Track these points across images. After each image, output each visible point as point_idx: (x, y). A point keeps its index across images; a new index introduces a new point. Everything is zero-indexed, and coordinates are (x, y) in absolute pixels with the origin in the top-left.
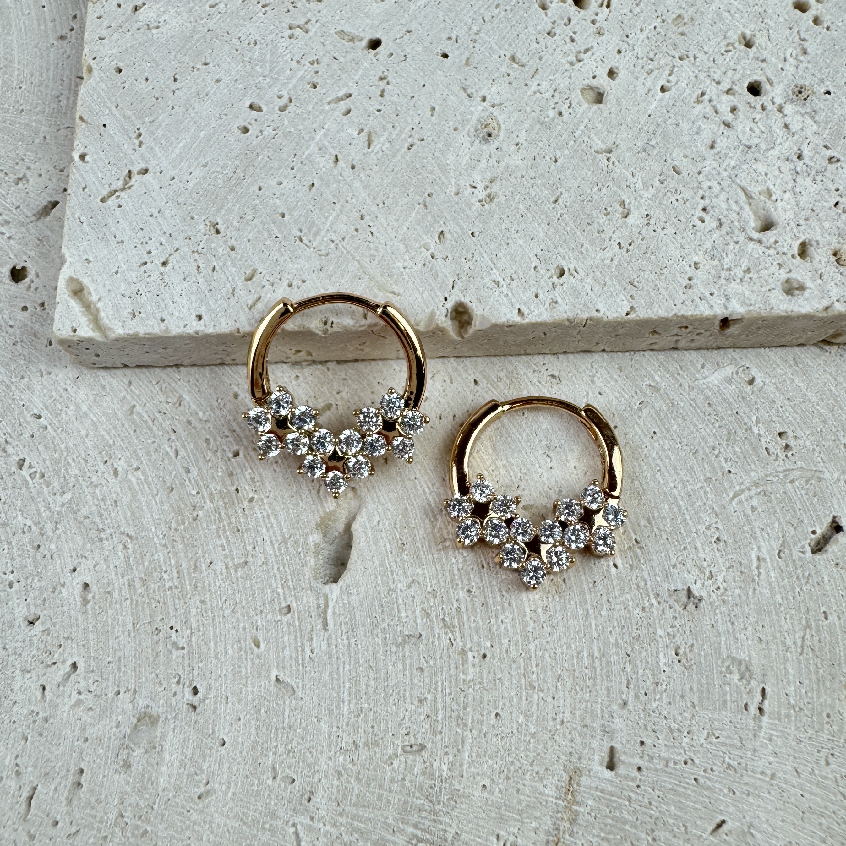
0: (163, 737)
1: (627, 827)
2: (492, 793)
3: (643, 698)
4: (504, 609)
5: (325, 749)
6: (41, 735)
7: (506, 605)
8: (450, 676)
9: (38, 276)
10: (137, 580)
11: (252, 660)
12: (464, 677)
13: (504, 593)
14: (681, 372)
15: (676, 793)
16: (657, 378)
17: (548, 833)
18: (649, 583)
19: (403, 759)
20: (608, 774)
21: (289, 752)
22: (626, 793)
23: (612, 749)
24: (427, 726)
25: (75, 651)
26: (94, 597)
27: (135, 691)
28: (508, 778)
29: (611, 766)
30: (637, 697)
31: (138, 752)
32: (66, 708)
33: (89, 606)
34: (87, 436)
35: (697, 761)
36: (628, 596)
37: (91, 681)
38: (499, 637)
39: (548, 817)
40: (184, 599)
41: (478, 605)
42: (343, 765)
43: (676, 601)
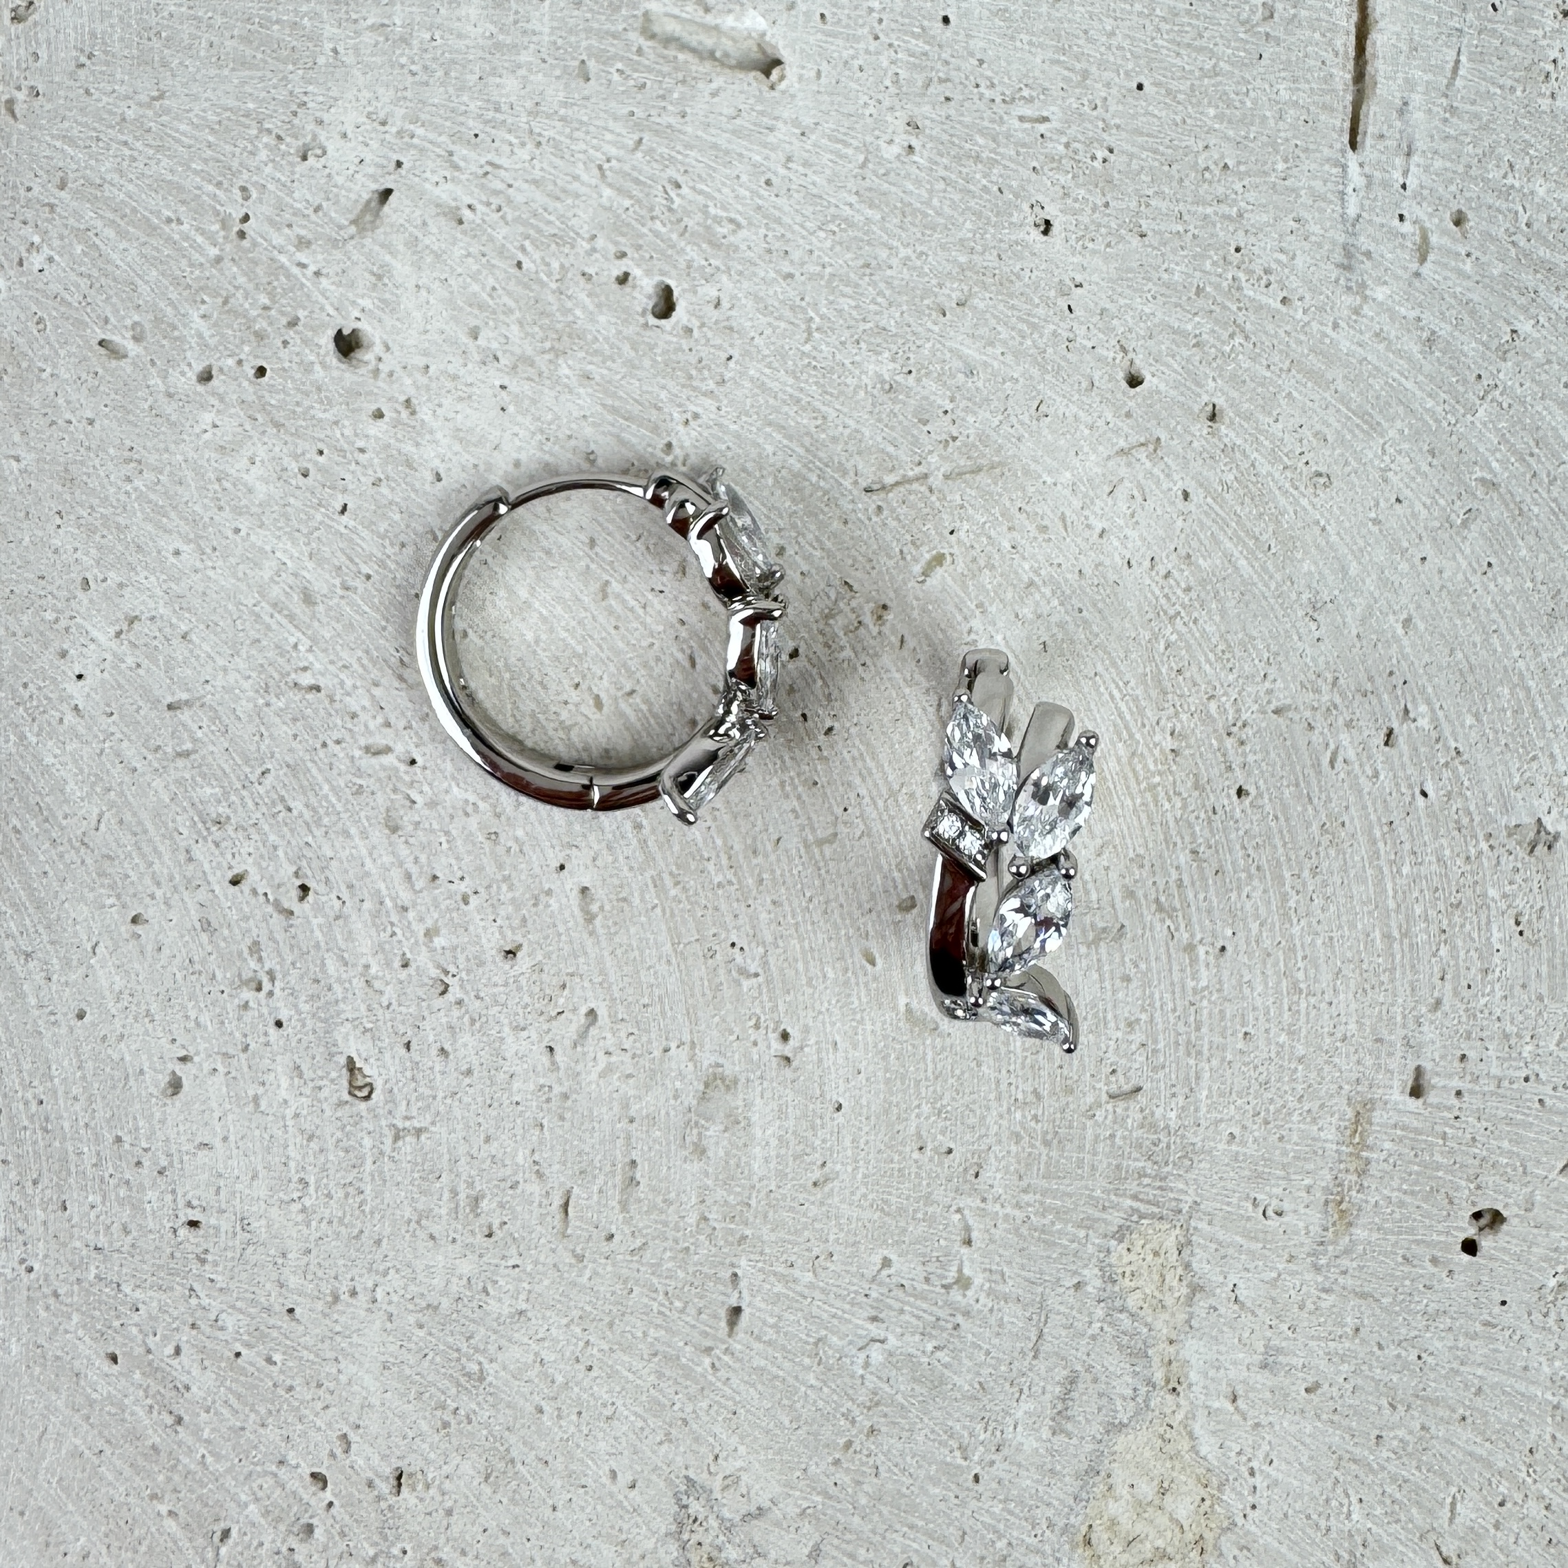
0: (748, 1105)
1: (1440, 1174)
2: (1243, 1143)
3: (1466, 993)
4: (1250, 877)
5: (994, 1104)
6: (562, 1118)
7: (1253, 870)
8: (1172, 984)
9: (388, 348)
10: (666, 876)
11: (866, 984)
12: (1193, 984)
13: (1250, 851)
14: (1536, 451)
15: (1510, 1121)
16: (1495, 465)
17: (1326, 1190)
18: (1477, 819)
19: (1110, 1107)
20: (1413, 1104)
21: (940, 1112)
22: (1438, 1128)
23: (1419, 1072)
24: (1143, 1059)
25: (589, 994)
26: (602, 908)
27: (693, 1043)
28: (1267, 1123)
29: (1416, 1091)
30: (1456, 993)
31: (713, 1130)
32: (594, 1076)
33: (598, 922)
34: (537, 642)
35: (1542, 1076)
36: (1443, 841)
37: (623, 1034)
38: (1244, 920)
39: (1326, 1171)
40: (746, 900)
41: (1209, 873)
42: (1021, 1123)
43: (1519, 843)
